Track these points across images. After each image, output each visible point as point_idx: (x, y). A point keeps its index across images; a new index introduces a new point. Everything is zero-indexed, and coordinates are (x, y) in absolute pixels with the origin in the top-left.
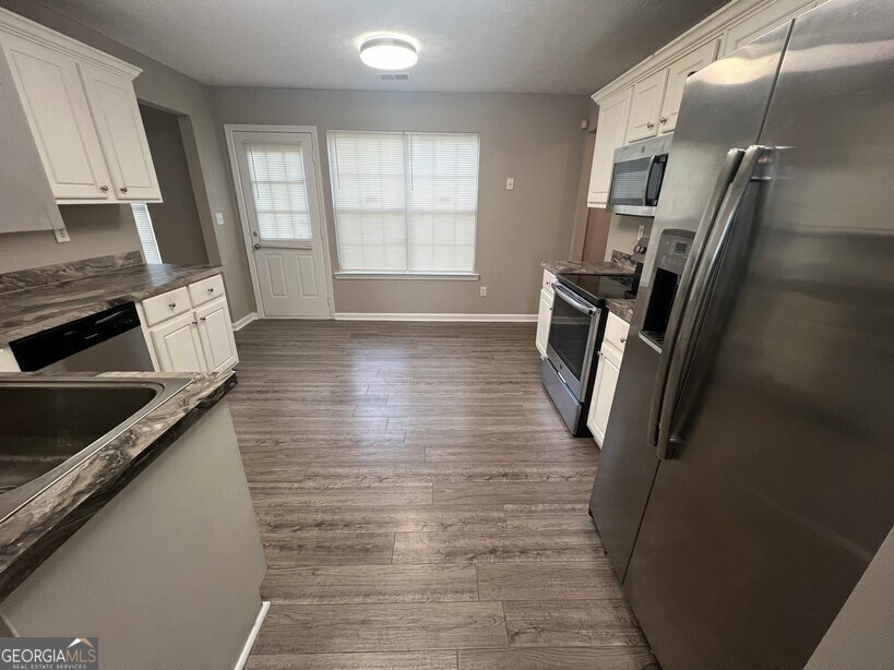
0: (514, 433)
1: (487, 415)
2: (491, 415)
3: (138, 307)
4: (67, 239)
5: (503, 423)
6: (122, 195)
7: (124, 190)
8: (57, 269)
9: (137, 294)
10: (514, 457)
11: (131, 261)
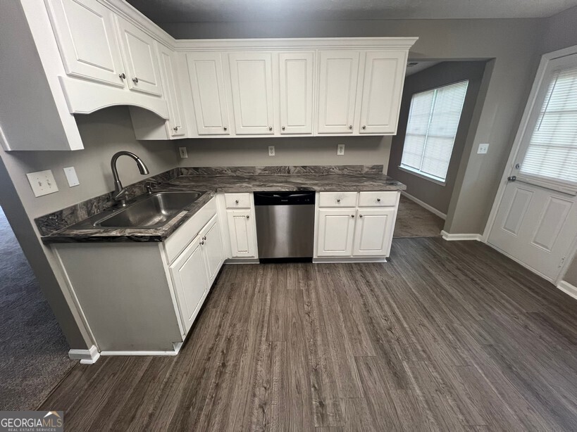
3: (317, 195)
4: (343, 153)
6: (363, 131)
7: (364, 128)
8: (331, 167)
9: (316, 188)
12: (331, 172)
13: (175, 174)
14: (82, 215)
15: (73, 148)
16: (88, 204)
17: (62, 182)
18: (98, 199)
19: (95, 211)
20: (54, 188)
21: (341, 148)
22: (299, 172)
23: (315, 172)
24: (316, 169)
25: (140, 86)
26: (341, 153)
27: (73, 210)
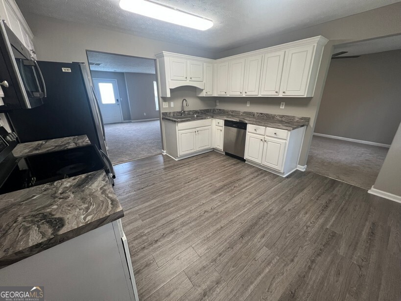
0: (143, 204)
1: (160, 206)
2: (158, 207)
3: (247, 125)
5: (150, 206)
6: (284, 94)
7: (284, 92)
8: (275, 115)
10: (141, 194)
11: (302, 120)
12: (275, 118)
13: (212, 111)
14: (172, 115)
15: (168, 96)
16: (174, 113)
17: (169, 105)
18: (177, 112)
19: (175, 115)
20: (167, 107)
21: (283, 104)
22: (258, 116)
23: (267, 117)
24: (267, 115)
25: (193, 79)
26: (282, 107)
27: (170, 113)
